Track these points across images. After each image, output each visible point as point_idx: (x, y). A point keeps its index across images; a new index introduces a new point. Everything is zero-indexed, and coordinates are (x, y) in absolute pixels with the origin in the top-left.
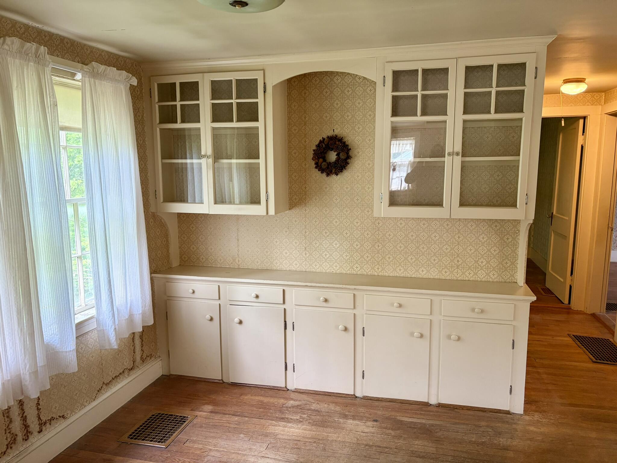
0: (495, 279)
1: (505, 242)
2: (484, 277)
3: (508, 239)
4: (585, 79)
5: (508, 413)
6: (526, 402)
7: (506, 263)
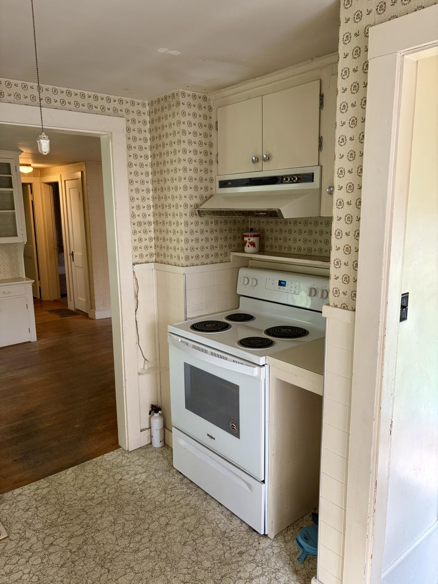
0: (9, 277)
1: (11, 256)
2: (3, 277)
3: (13, 254)
4: (31, 165)
5: (30, 342)
6: (38, 337)
7: (14, 268)
